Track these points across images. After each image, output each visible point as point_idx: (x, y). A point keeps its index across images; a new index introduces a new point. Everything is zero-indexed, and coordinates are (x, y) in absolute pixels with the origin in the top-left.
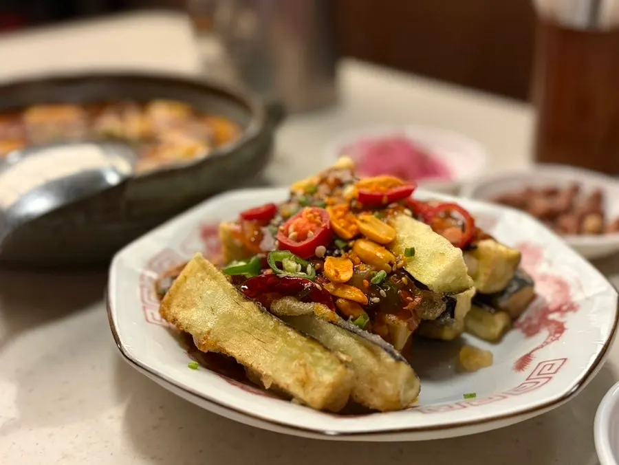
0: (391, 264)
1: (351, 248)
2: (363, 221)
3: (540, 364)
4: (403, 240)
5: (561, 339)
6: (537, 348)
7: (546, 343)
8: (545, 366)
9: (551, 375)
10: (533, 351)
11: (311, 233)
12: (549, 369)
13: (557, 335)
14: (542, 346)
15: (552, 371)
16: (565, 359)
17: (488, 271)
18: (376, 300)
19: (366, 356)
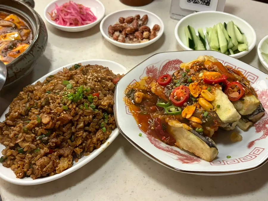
0: (211, 109)
1: (197, 101)
2: (203, 92)
3: (256, 148)
4: (217, 100)
5: (266, 138)
6: (257, 140)
7: (261, 138)
8: (256, 150)
9: (257, 155)
10: (255, 140)
11: (182, 98)
12: (257, 152)
13: (265, 136)
14: (259, 139)
15: (258, 153)
16: (264, 149)
17: (246, 109)
18: (204, 122)
19: (200, 143)
